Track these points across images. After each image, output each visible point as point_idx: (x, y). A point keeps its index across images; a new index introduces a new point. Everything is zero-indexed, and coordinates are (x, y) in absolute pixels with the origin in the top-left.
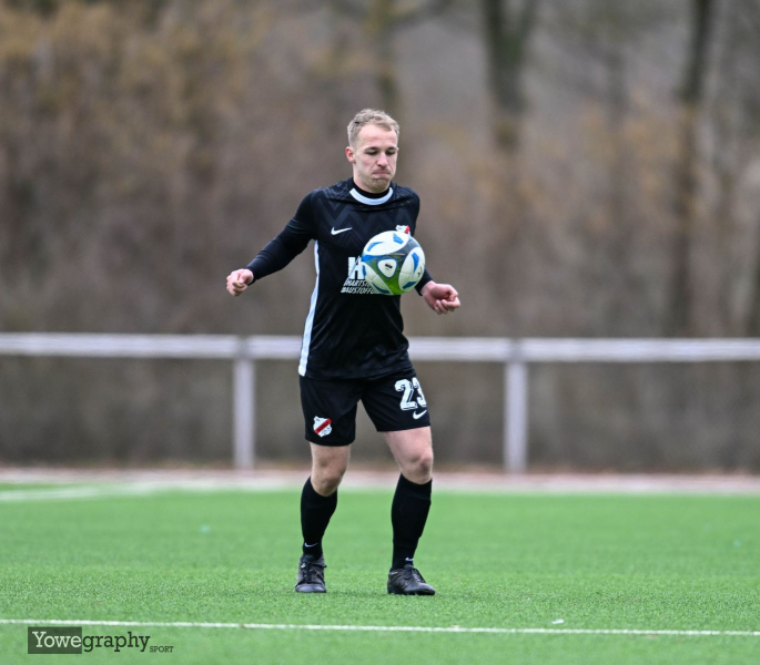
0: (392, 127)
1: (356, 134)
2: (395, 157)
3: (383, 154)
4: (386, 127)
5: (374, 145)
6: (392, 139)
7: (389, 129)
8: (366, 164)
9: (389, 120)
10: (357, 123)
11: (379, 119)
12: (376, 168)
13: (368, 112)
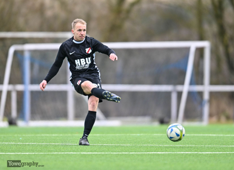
0: (85, 23)
1: (75, 26)
2: (85, 32)
3: (83, 31)
4: (83, 23)
5: (80, 28)
6: (85, 27)
7: (84, 24)
8: (77, 34)
9: (83, 22)
10: (75, 22)
11: (81, 21)
12: (80, 35)
13: (78, 20)
